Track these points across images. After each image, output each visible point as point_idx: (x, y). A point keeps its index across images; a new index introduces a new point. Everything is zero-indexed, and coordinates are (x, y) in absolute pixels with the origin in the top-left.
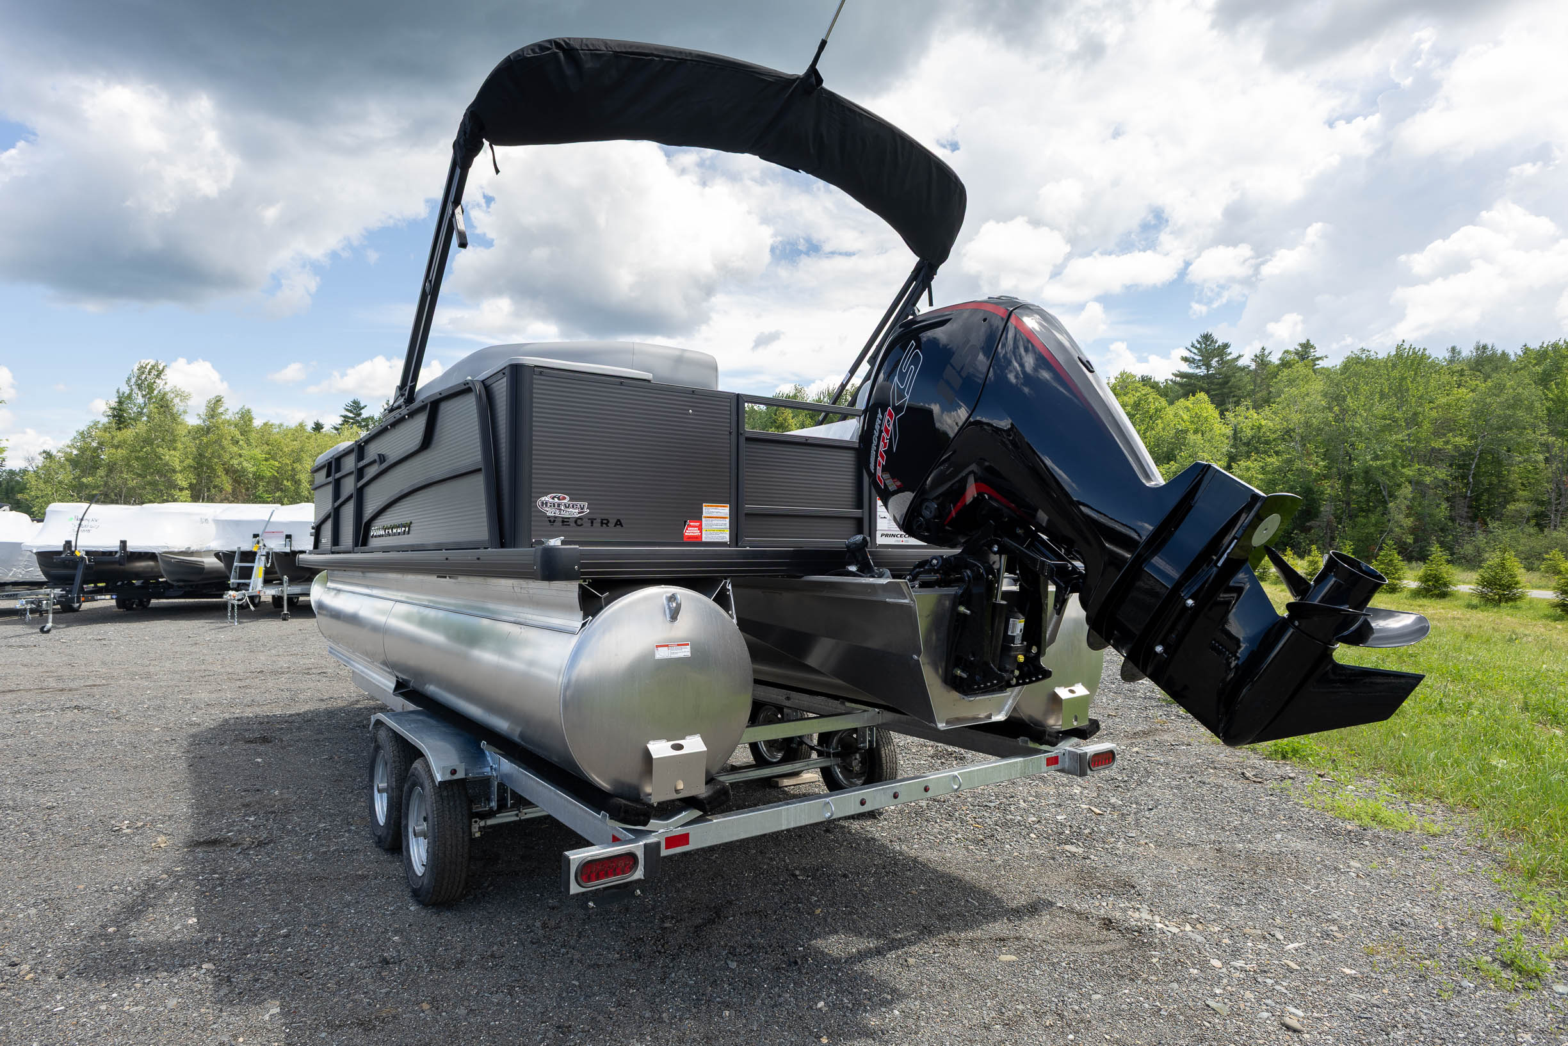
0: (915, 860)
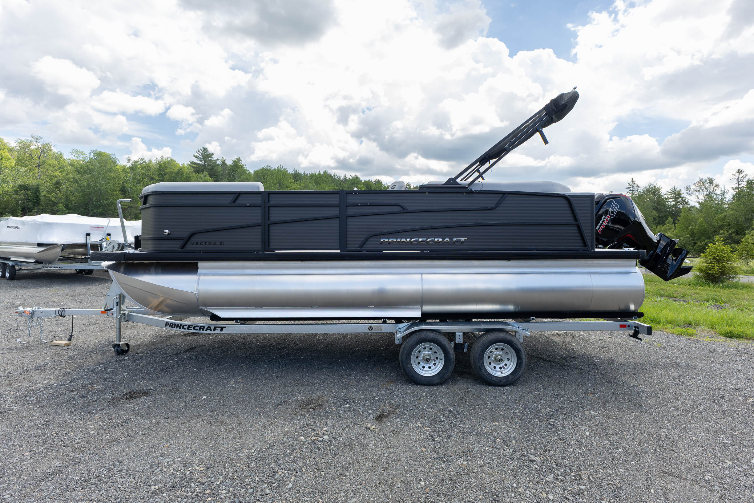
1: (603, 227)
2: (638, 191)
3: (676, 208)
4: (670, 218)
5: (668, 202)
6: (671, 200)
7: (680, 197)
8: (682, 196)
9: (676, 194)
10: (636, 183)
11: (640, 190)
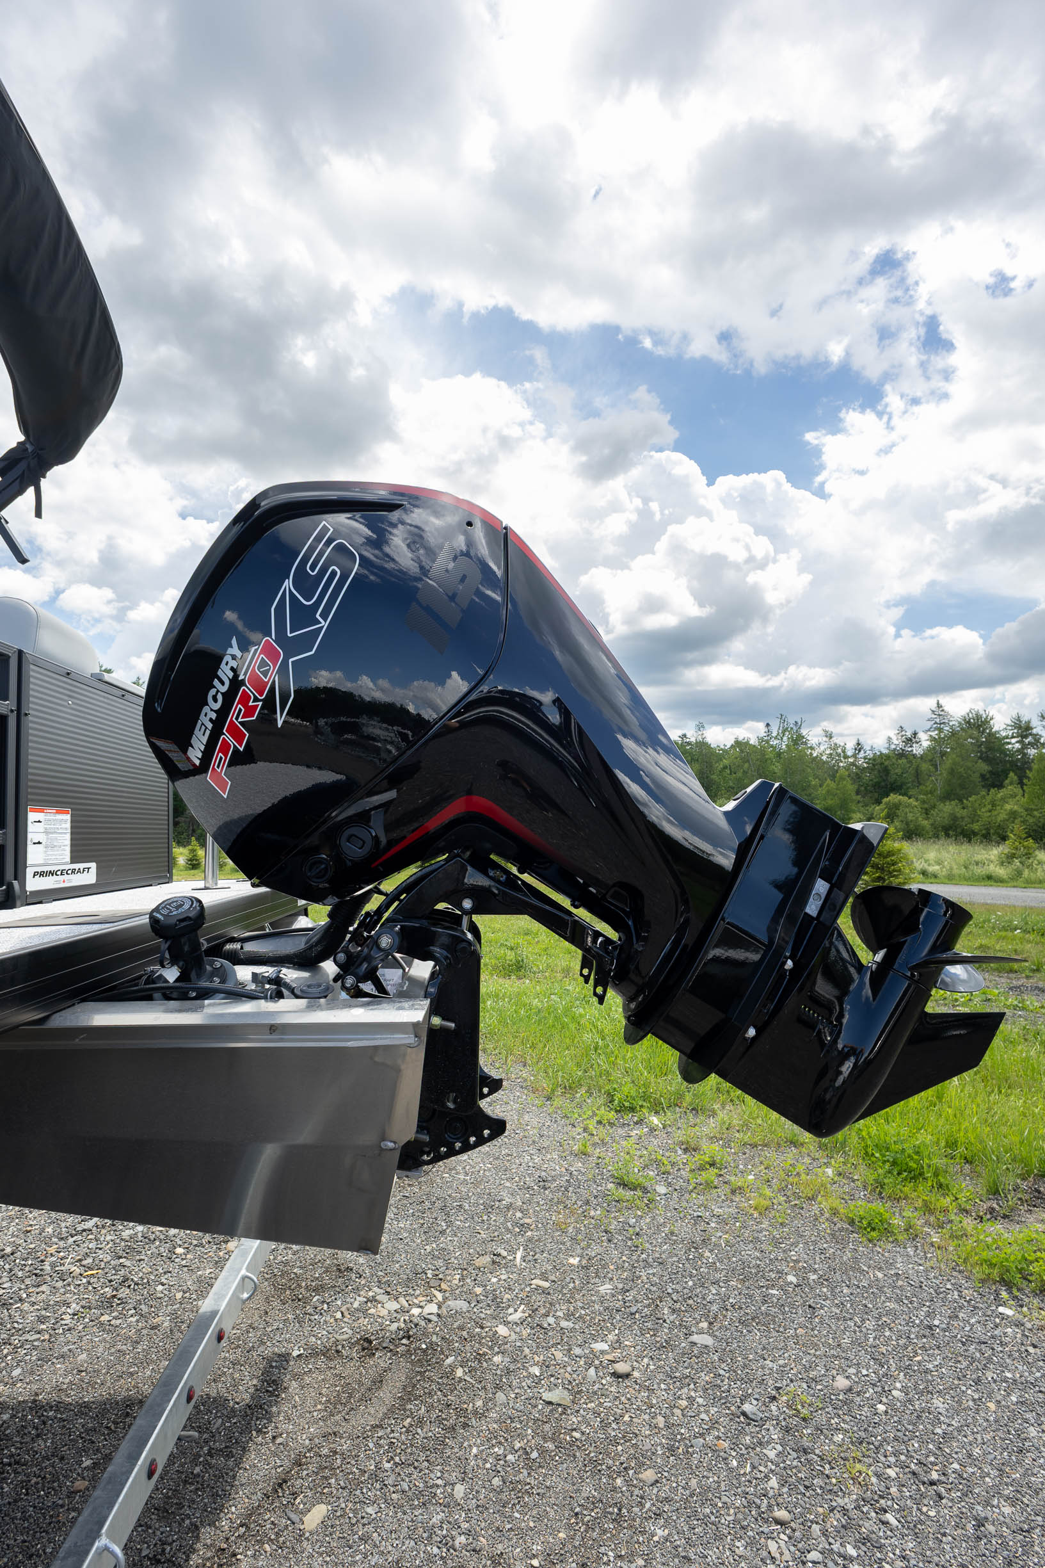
0: (36, 1407)
1: (232, 742)
2: (951, 724)
3: (1025, 755)
4: (1012, 774)
5: (1009, 743)
6: (1014, 741)
7: (1031, 734)
8: (1034, 731)
9: (1023, 729)
10: (945, 709)
11: (954, 723)
